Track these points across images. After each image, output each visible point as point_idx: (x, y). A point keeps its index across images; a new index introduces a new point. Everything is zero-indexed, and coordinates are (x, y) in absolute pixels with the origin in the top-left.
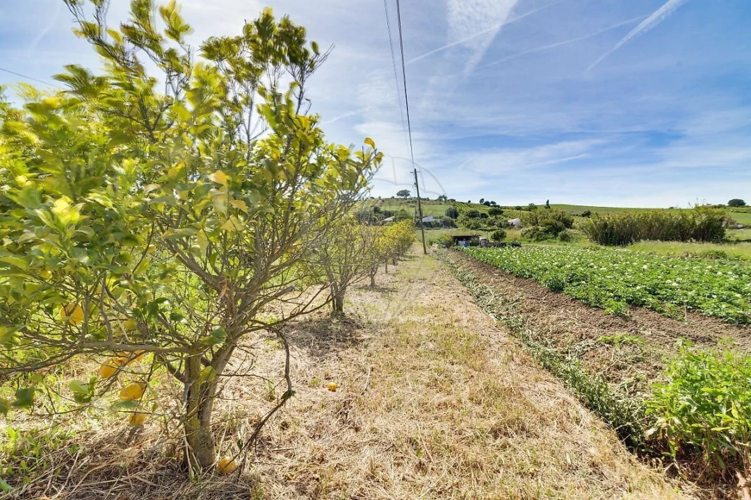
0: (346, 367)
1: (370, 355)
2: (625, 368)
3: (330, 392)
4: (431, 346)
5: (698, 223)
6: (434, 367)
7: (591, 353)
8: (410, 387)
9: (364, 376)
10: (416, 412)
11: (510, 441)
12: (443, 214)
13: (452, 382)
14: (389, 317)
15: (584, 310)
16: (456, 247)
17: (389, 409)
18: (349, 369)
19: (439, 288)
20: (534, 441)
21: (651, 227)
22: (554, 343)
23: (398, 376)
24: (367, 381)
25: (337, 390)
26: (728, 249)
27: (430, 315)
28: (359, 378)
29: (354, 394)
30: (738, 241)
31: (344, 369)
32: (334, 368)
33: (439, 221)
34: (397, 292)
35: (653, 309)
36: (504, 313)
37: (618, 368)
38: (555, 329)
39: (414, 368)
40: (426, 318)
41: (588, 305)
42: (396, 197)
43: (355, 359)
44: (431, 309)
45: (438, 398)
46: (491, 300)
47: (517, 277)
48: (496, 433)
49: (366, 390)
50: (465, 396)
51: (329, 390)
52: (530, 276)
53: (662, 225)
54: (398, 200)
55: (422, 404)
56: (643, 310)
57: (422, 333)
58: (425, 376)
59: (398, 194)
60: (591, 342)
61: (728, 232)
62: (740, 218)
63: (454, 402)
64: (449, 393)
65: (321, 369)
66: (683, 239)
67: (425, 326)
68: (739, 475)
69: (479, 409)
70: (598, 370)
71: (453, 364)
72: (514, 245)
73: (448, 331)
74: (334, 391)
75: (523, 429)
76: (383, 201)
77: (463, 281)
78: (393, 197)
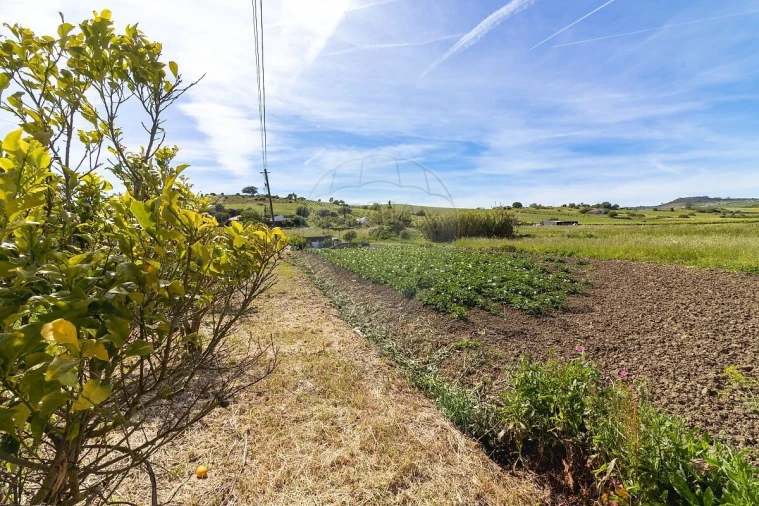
0: (214, 437)
1: (242, 412)
2: (474, 373)
3: (201, 481)
4: (309, 384)
5: (497, 222)
6: (318, 414)
7: (447, 361)
8: (298, 449)
9: (241, 444)
10: (310, 483)
11: (409, 492)
12: (294, 212)
13: (340, 430)
14: (254, 351)
15: (434, 316)
16: (310, 249)
17: (279, 487)
18: (219, 438)
19: (301, 302)
20: (429, 485)
21: (468, 226)
22: (415, 353)
23: (281, 435)
24: (245, 450)
25: (208, 474)
26: (518, 244)
27: (300, 342)
28: (234, 448)
29: (233, 475)
30: (521, 236)
31: (212, 441)
32: (199, 441)
33: (289, 220)
34: (257, 312)
35: (482, 308)
36: (367, 324)
37: (469, 373)
38: (415, 338)
39: (297, 420)
40: (295, 347)
41: (437, 310)
42: (241, 194)
43: (225, 422)
44: (299, 334)
45: (330, 455)
46: (352, 310)
47: (373, 283)
48: (394, 487)
49: (246, 464)
50: (355, 445)
51: (199, 478)
52: (385, 282)
53: (475, 224)
54: (243, 197)
55: (315, 470)
56: (475, 310)
57: (297, 368)
58: (310, 428)
59: (244, 191)
60: (445, 350)
61: (515, 228)
62: (519, 216)
63: (347, 457)
64: (340, 445)
65: (181, 447)
66: (489, 236)
67: (297, 358)
68: (564, 462)
69: (373, 460)
70: (454, 377)
71: (336, 406)
72: (365, 245)
73: (323, 361)
74: (205, 477)
75: (417, 474)
76: (226, 197)
77: (324, 290)
78: (238, 194)
